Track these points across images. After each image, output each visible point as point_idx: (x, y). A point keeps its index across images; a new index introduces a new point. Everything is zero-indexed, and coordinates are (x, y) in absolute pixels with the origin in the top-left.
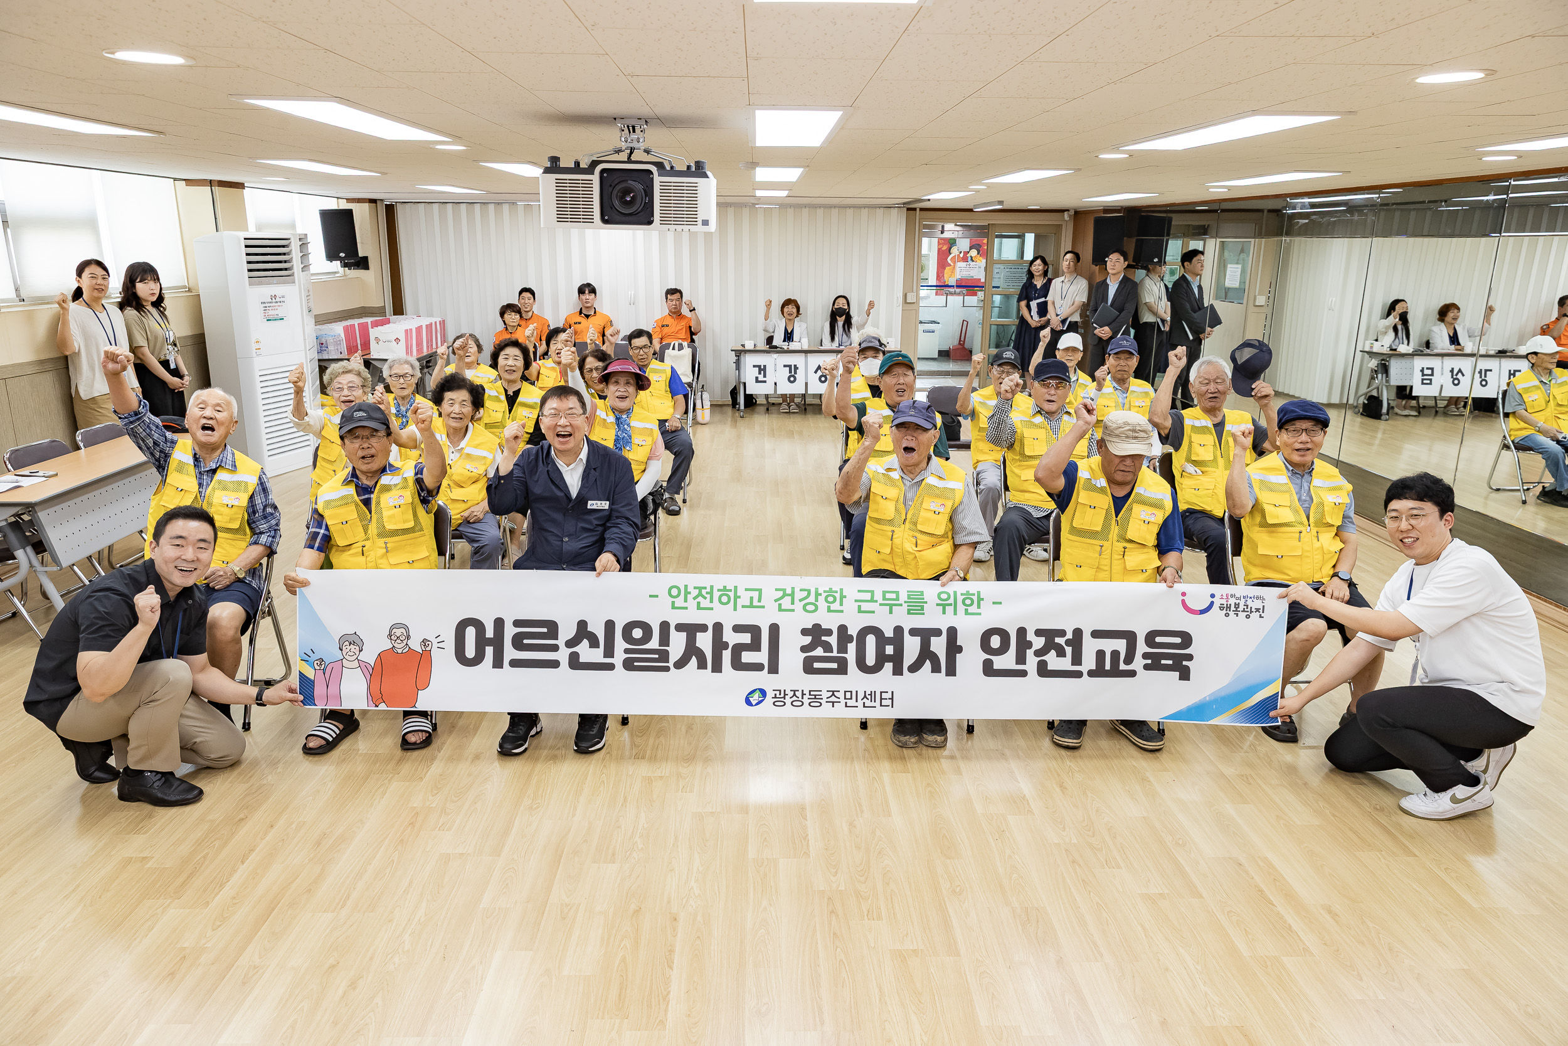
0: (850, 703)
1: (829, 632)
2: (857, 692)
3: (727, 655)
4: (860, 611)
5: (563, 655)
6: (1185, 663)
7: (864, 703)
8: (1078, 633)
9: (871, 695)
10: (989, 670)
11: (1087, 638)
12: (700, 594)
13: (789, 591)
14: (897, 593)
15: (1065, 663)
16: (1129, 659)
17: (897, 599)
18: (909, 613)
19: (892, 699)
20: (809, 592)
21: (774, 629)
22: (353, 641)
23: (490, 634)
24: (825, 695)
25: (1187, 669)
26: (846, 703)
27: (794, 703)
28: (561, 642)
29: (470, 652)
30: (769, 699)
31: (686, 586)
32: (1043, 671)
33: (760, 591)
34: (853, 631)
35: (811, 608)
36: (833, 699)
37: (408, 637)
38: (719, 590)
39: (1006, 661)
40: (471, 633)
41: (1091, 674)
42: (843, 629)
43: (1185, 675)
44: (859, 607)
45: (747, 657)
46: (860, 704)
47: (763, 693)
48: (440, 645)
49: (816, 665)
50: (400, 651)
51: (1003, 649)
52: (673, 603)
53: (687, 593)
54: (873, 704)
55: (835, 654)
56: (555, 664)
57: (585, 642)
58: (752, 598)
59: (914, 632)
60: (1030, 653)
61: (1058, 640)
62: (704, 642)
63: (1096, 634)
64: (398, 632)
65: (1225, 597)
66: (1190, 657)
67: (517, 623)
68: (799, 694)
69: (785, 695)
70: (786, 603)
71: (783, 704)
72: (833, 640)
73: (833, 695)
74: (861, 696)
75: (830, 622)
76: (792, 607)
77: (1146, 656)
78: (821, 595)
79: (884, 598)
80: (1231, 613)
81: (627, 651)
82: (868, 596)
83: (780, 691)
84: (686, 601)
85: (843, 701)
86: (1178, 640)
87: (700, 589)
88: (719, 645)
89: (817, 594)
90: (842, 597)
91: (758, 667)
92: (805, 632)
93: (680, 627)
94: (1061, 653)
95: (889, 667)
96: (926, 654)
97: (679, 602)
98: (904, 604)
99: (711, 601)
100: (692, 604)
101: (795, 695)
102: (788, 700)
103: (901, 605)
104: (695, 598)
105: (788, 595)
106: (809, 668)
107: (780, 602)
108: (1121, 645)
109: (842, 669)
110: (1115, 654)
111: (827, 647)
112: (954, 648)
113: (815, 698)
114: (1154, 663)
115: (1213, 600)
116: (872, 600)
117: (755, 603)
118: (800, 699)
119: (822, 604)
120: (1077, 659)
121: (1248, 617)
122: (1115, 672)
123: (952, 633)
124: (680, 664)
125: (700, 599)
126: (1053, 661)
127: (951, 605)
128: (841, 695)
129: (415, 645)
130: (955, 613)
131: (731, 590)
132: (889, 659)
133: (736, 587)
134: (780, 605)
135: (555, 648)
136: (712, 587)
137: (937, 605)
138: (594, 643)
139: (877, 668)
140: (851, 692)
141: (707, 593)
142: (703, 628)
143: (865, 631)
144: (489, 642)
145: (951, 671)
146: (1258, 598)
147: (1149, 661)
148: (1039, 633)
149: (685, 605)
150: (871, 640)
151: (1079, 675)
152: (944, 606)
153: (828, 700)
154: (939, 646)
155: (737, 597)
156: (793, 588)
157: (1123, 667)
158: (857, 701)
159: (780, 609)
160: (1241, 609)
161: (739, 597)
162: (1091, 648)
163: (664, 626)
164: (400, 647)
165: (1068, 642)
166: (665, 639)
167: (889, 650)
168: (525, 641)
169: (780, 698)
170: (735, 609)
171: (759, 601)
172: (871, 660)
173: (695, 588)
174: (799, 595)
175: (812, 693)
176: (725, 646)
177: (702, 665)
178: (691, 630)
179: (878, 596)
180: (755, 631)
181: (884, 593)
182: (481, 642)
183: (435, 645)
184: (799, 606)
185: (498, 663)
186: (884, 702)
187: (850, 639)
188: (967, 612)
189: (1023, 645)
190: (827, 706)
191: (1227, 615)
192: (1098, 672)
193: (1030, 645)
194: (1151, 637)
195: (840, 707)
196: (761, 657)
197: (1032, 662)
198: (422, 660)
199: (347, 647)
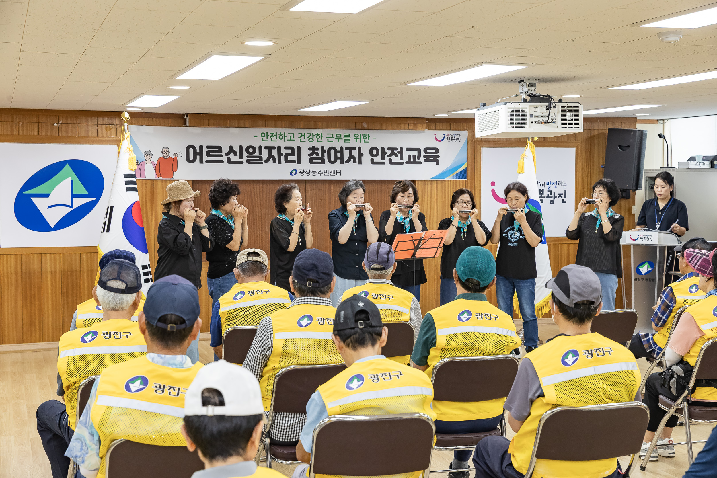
0: (326, 174)
1: (318, 149)
2: (328, 170)
3: (283, 158)
4: (328, 141)
5: (224, 158)
6: (437, 159)
7: (331, 174)
8: (401, 149)
9: (333, 171)
10: (372, 162)
11: (404, 150)
12: (272, 136)
13: (303, 134)
14: (341, 135)
15: (398, 160)
16: (419, 158)
17: (341, 137)
18: (345, 142)
19: (340, 172)
20: (310, 134)
21: (299, 148)
22: (149, 153)
23: (198, 151)
24: (317, 171)
25: (438, 160)
27: (307, 175)
28: (223, 153)
29: (191, 158)
30: (298, 173)
31: (267, 133)
32: (391, 162)
33: (293, 134)
34: (326, 149)
35: (311, 140)
36: (320, 173)
37: (169, 152)
38: (279, 134)
39: (378, 159)
40: (191, 150)
41: (407, 163)
42: (322, 148)
43: (438, 163)
44: (328, 140)
45: (290, 158)
46: (329, 174)
47: (296, 171)
48: (181, 155)
49: (314, 161)
50: (166, 158)
51: (377, 155)
52: (263, 139)
53: (267, 135)
54: (334, 174)
55: (320, 157)
56: (222, 162)
57: (232, 154)
58: (290, 137)
59: (347, 149)
60: (386, 156)
61: (395, 151)
62: (275, 153)
63: (408, 149)
64: (165, 150)
65: (448, 135)
66: (438, 157)
67: (208, 147)
68: (308, 171)
69: (304, 171)
70: (302, 138)
71: (303, 175)
72: (319, 152)
73: (320, 171)
74: (330, 171)
75: (318, 145)
76: (305, 140)
77: (424, 157)
79: (336, 137)
80: (450, 140)
81: (247, 157)
82: (331, 136)
83: (302, 170)
84: (267, 138)
85: (324, 173)
86: (434, 151)
87: (272, 134)
88: (280, 154)
89: (313, 135)
90: (322, 136)
91: (294, 162)
92: (309, 149)
93: (266, 148)
94: (396, 156)
95: (339, 161)
96: (351, 157)
97: (265, 139)
98: (343, 139)
99: (276, 138)
100: (269, 139)
102: (305, 173)
104: (270, 137)
105: (303, 136)
106: (311, 162)
108: (416, 153)
109: (323, 162)
110: (414, 156)
111: (318, 154)
112: (360, 155)
113: (314, 173)
114: (427, 159)
115: (444, 136)
116: (332, 137)
117: (292, 139)
118: (309, 173)
119: (315, 139)
120: (402, 158)
121: (455, 141)
122: (414, 162)
123: (360, 148)
124: (267, 161)
125: (272, 137)
126: (394, 159)
127: (359, 139)
128: (323, 171)
129: (172, 155)
130: (361, 142)
131: (283, 134)
132: (339, 158)
134: (300, 139)
135: (221, 156)
136: (276, 133)
137: (354, 139)
138: (235, 154)
139: (335, 162)
140: (326, 170)
141: (275, 135)
142: (274, 148)
143: (330, 149)
144: (198, 154)
145: (360, 163)
146: (458, 135)
147: (426, 159)
148: (389, 149)
149: (267, 140)
150: (332, 152)
151: (402, 163)
152: (357, 139)
154: (355, 153)
155: (285, 137)
156: (305, 133)
157: (417, 160)
159: (301, 141)
160: (453, 139)
162: (406, 153)
163: (260, 147)
164: (166, 156)
165: (398, 152)
166: (261, 152)
167: (339, 155)
168: (211, 154)
169: (302, 173)
170: (285, 141)
171: (293, 138)
172: (332, 159)
173: (270, 134)
174: (307, 136)
175: (313, 171)
176: (282, 154)
177: (274, 161)
178: (270, 149)
179: (334, 136)
180: (292, 148)
181: (336, 134)
182: (195, 154)
183: (179, 155)
184: (307, 140)
185: (201, 162)
186: (338, 174)
187: (325, 151)
188: (364, 142)
189: (384, 153)
190: (318, 175)
191: (449, 141)
192: (409, 162)
193: (386, 153)
194: (425, 150)
195: (323, 175)
196: (295, 158)
197: (387, 159)
198: (174, 161)
199: (147, 156)
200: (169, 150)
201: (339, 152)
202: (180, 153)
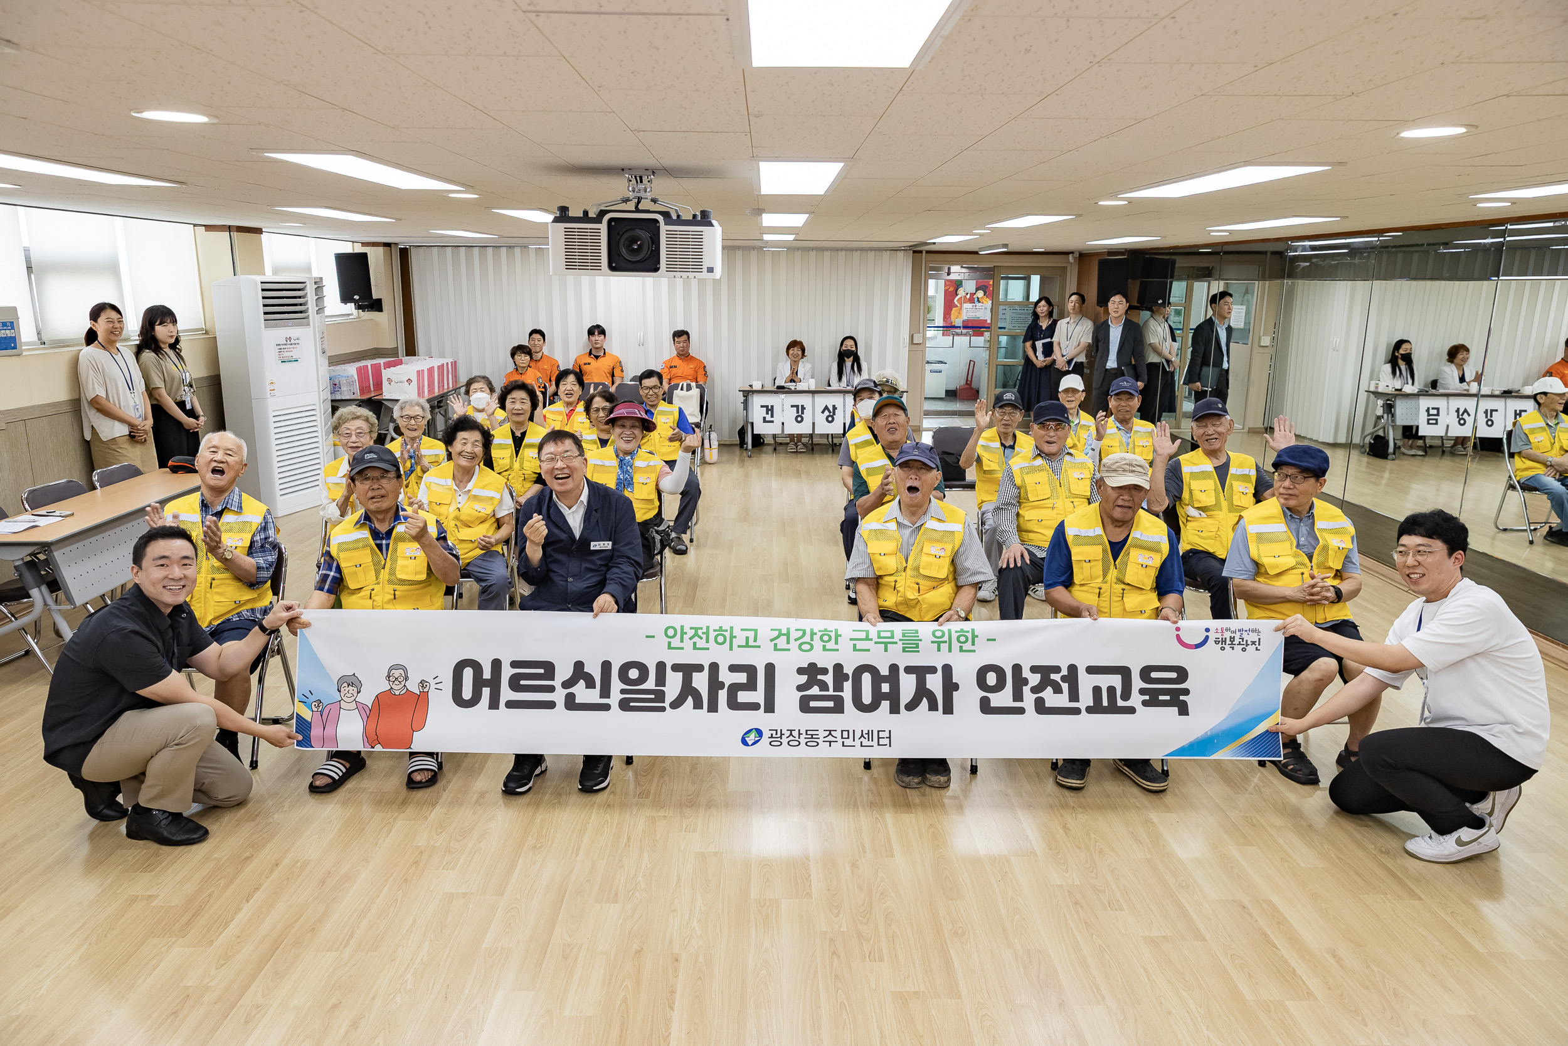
0: (847, 742)
1: (825, 671)
2: (854, 731)
3: (723, 695)
4: (855, 649)
5: (559, 696)
6: (1182, 698)
7: (861, 742)
8: (1073, 669)
9: (868, 734)
10: (986, 707)
11: (1082, 674)
12: (696, 634)
13: (784, 631)
15: (1062, 700)
16: (1126, 695)
17: (892, 637)
19: (890, 738)
20: (804, 631)
21: (770, 669)
22: (352, 682)
23: (487, 675)
24: (822, 734)
25: (1185, 703)
26: (843, 742)
27: (791, 743)
28: (557, 683)
29: (467, 694)
30: (765, 739)
31: (682, 627)
32: (1041, 708)
33: (756, 631)
34: (849, 670)
35: (805, 647)
36: (830, 738)
37: (406, 678)
38: (715, 630)
39: (1003, 698)
40: (468, 674)
41: (1089, 710)
42: (838, 668)
43: (1184, 710)
44: (855, 645)
45: (743, 697)
46: (857, 742)
47: (759, 732)
48: (438, 686)
49: (813, 704)
50: (397, 693)
51: (1000, 686)
52: (669, 643)
53: (683, 633)
54: (870, 743)
55: (831, 692)
56: (551, 705)
57: (582, 683)
58: (747, 638)
59: (909, 670)
60: (1026, 690)
61: (1054, 676)
62: (700, 681)
63: (1091, 670)
64: (397, 673)
65: (1220, 631)
66: (1186, 692)
67: (515, 664)
68: (795, 734)
69: (782, 734)
70: (781, 642)
71: (779, 743)
72: (829, 679)
73: (830, 734)
75: (826, 661)
76: (787, 647)
77: (1142, 691)
78: (816, 634)
79: (879, 637)
80: (1227, 647)
81: (623, 691)
82: (863, 635)
83: (776, 730)
84: (682, 641)
85: (840, 741)
86: (1174, 675)
87: (696, 629)
88: (715, 685)
89: (813, 634)
90: (837, 636)
91: (754, 706)
92: (800, 671)
93: (676, 668)
94: (1058, 690)
95: (885, 705)
96: (922, 691)
97: (676, 642)
98: (899, 642)
99: (707, 641)
100: (688, 644)
101: (791, 734)
102: (785, 740)
103: (896, 643)
104: (691, 639)
105: (784, 635)
106: (805, 706)
107: (775, 642)
108: (1116, 681)
109: (839, 708)
110: (1111, 690)
111: (823, 686)
112: (950, 687)
113: (812, 738)
114: (1153, 699)
115: (1207, 634)
116: (867, 639)
117: (751, 643)
118: (797, 739)
119: (817, 643)
120: (1074, 696)
121: (1244, 650)
122: (1113, 709)
123: (947, 670)
124: (676, 704)
125: (696, 639)
126: (1051, 698)
127: (946, 642)
129: (414, 687)
130: (950, 651)
131: (727, 631)
132: (885, 696)
133: (732, 628)
134: (776, 645)
135: (551, 689)
136: (708, 627)
137: (932, 642)
138: (590, 684)
139: (873, 707)
140: (848, 731)
141: (703, 633)
142: (699, 668)
143: (860, 670)
144: (487, 683)
145: (948, 709)
146: (1253, 631)
147: (1147, 697)
148: (1034, 669)
149: (681, 645)
150: (867, 678)
151: (1076, 711)
152: (939, 643)
153: (825, 739)
154: (935, 683)
155: (732, 637)
156: (788, 628)
157: (1120, 703)
158: (854, 741)
159: (776, 649)
160: (1236, 642)
161: (735, 637)
162: (1086, 683)
163: (661, 666)
164: (398, 689)
165: (1063, 679)
166: (661, 680)
167: (885, 688)
168: (522, 682)
169: (776, 738)
170: (731, 649)
171: (755, 640)
172: (867, 699)
173: (691, 628)
174: (794, 635)
175: (809, 732)
176: (721, 685)
177: (698, 705)
178: (687, 670)
180: (751, 670)
182: (479, 683)
183: (433, 686)
184: (794, 645)
185: (494, 704)
186: (882, 741)
187: (846, 677)
188: (961, 649)
189: (1020, 682)
190: (824, 746)
191: (1223, 649)
192: (1096, 708)
193: (1025, 682)
194: (1146, 672)
195: (837, 746)
196: (758, 696)
197: (1029, 699)
198: (418, 702)
199: (345, 689)
200: (406, 671)
201: (885, 679)
202: (437, 680)
